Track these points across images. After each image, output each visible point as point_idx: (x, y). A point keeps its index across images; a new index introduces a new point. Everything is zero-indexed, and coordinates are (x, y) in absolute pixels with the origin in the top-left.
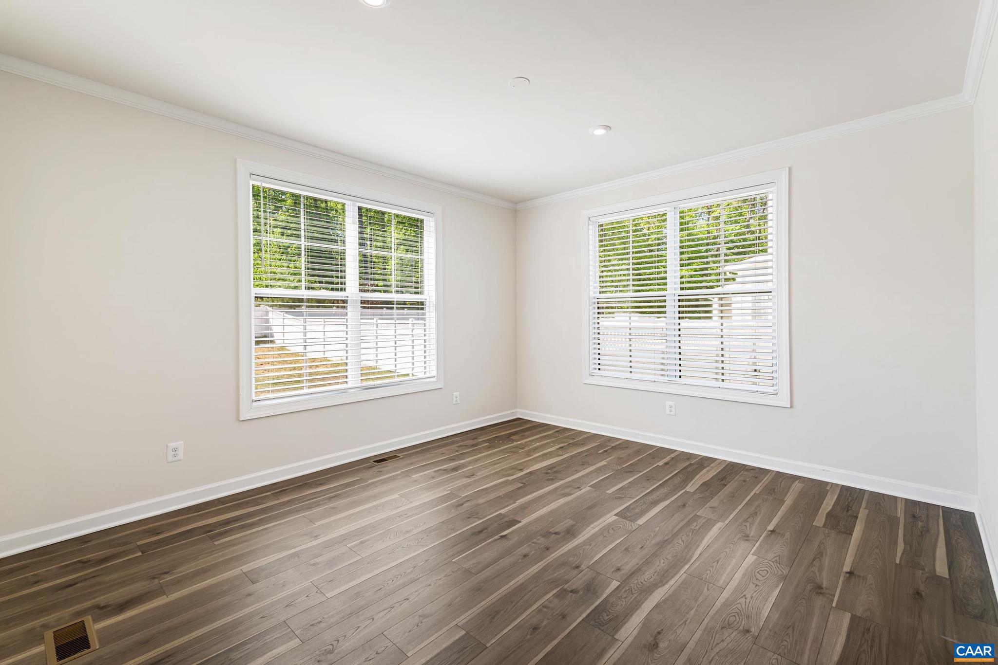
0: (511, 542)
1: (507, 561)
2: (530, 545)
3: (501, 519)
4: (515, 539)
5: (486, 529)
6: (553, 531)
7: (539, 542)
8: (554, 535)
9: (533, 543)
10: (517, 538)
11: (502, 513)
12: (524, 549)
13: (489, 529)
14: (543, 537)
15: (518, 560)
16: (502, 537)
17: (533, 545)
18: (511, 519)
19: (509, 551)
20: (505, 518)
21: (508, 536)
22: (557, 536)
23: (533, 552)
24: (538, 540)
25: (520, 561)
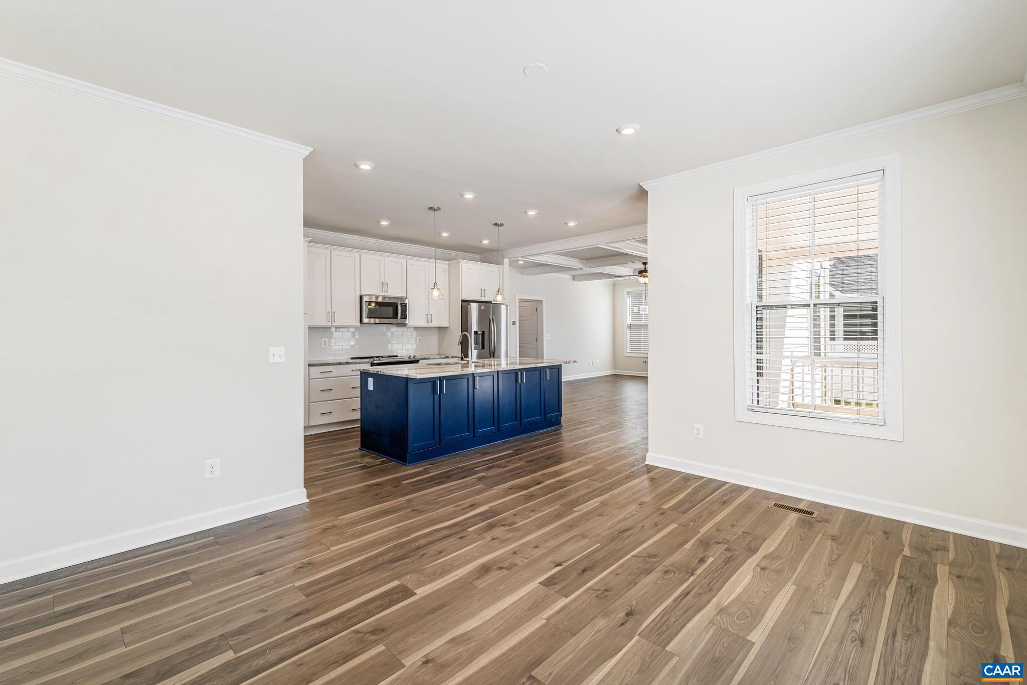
0: (550, 559)
1: (553, 543)
2: (532, 556)
3: (563, 588)
4: (546, 562)
5: (579, 574)
6: (503, 572)
7: (522, 559)
8: (504, 567)
9: (528, 558)
10: (544, 563)
11: (564, 598)
12: (537, 553)
13: (576, 575)
14: (516, 565)
15: (542, 544)
16: (560, 565)
17: (528, 557)
18: (552, 587)
19: (552, 551)
20: (560, 590)
21: (554, 565)
22: (501, 565)
23: (529, 550)
24: (522, 561)
25: (541, 544)
